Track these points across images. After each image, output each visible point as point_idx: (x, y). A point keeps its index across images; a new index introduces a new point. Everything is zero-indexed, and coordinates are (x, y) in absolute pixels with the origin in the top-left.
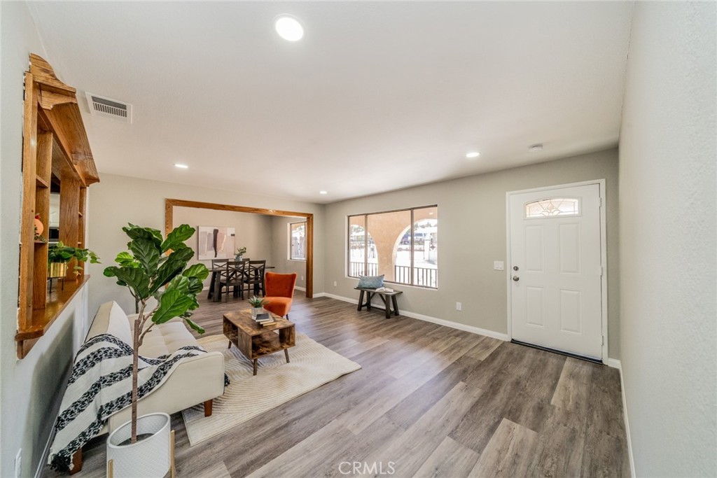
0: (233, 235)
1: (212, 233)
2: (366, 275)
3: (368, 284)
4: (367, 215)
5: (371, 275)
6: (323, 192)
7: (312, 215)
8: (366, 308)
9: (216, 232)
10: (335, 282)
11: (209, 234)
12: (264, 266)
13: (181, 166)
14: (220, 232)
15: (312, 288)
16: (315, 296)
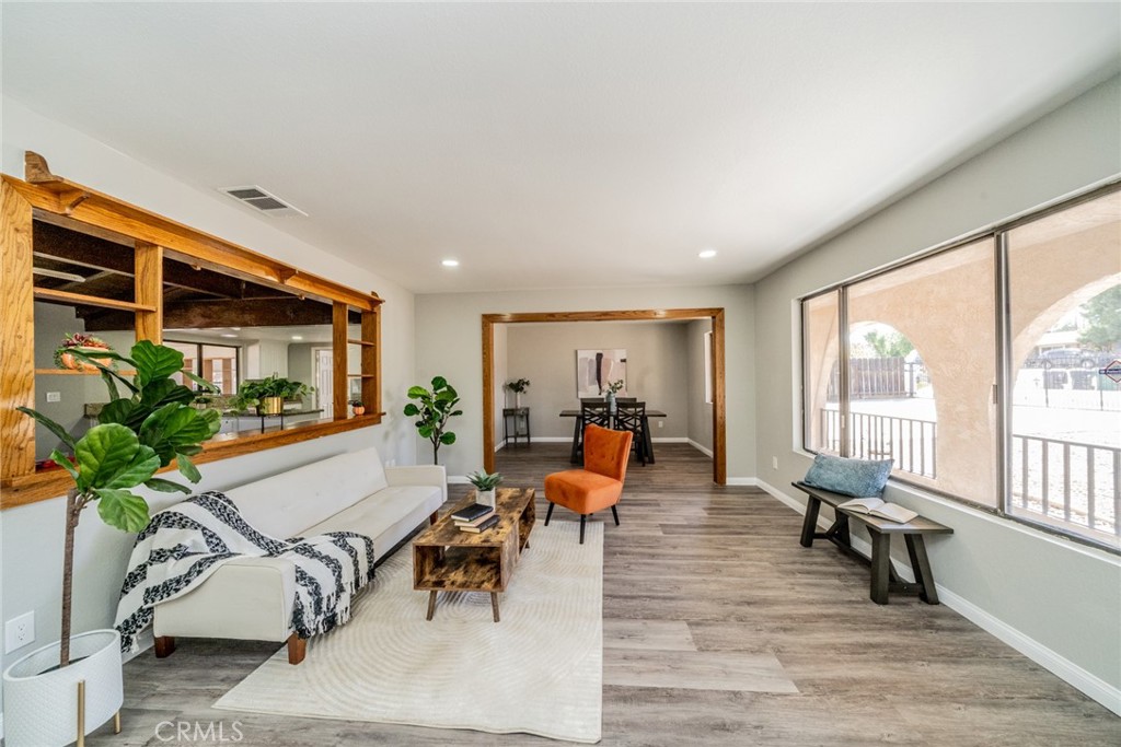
0: (624, 361)
1: (594, 358)
2: (844, 453)
3: (830, 478)
4: (845, 286)
5: (858, 456)
6: (708, 254)
7: (721, 310)
8: (827, 543)
9: (599, 356)
10: (775, 460)
11: (591, 360)
12: (643, 411)
13: (450, 263)
14: (604, 357)
15: (725, 464)
16: (731, 481)
